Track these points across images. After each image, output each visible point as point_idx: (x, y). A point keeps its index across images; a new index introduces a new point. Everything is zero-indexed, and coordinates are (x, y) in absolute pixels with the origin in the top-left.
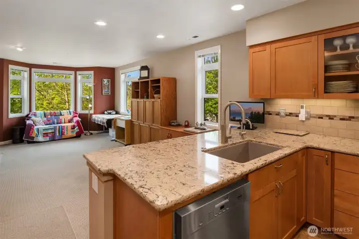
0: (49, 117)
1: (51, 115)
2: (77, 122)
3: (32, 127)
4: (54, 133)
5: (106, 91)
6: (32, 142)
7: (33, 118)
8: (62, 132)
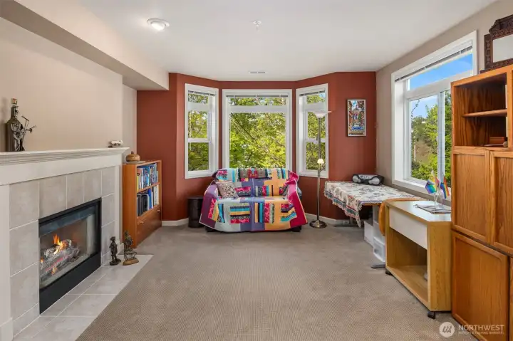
0: (247, 180)
1: (249, 178)
2: (293, 197)
3: (212, 201)
4: (250, 216)
5: (356, 128)
6: (212, 230)
7: (220, 180)
8: (264, 217)
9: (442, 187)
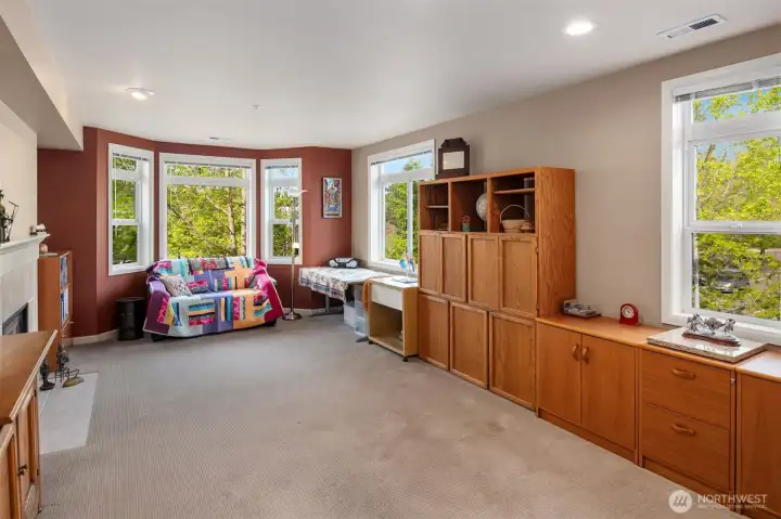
0: (201, 272)
1: (205, 269)
2: (268, 286)
3: (164, 301)
4: (214, 314)
5: (332, 209)
6: (163, 338)
7: (165, 275)
8: (232, 314)
9: (411, 263)
